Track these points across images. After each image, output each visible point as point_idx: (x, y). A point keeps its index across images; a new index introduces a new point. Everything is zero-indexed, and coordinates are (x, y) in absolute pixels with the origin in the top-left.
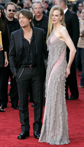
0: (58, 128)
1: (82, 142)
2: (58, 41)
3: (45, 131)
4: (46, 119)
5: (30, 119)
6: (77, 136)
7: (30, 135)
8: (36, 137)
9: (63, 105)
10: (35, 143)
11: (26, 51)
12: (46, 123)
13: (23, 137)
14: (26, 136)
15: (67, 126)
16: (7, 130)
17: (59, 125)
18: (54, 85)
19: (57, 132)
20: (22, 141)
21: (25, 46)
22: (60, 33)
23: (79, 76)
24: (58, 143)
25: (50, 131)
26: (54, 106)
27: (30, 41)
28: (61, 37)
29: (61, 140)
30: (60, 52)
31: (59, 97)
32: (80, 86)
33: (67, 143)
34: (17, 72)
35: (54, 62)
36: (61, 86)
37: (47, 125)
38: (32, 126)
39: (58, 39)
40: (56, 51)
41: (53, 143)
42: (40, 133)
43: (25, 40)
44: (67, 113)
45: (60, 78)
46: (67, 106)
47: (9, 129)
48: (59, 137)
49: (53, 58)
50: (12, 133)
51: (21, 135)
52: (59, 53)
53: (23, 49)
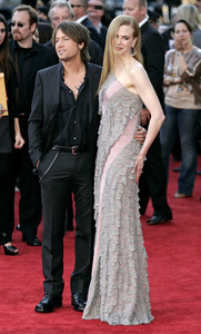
0: (126, 287)
1: (181, 320)
2: (124, 94)
3: (97, 296)
4: (99, 269)
5: (65, 268)
6: (169, 306)
7: (64, 302)
8: (78, 308)
9: (136, 235)
10: (73, 322)
11: (65, 114)
12: (98, 278)
13: (48, 309)
14: (53, 305)
15: (147, 283)
16: (11, 292)
17: (129, 281)
18: (113, 192)
19: (124, 296)
20: (44, 317)
21: (63, 101)
22: (131, 76)
23: (175, 171)
24: (126, 322)
25: (109, 294)
26: (116, 238)
27: (76, 93)
28: (133, 86)
29: (134, 315)
30: (128, 117)
31: (126, 218)
32: (177, 195)
33: (146, 322)
34: (42, 159)
35: (112, 140)
36: (129, 193)
37: (103, 282)
38: (67, 284)
39: (125, 89)
40: (118, 115)
41: (116, 322)
42: (86, 300)
43: (65, 90)
44: (145, 253)
45: (127, 176)
46: (145, 239)
47: (16, 290)
48: (129, 308)
49: (110, 132)
50: (23, 300)
51: (43, 304)
52: (125, 120)
53: (59, 109)
